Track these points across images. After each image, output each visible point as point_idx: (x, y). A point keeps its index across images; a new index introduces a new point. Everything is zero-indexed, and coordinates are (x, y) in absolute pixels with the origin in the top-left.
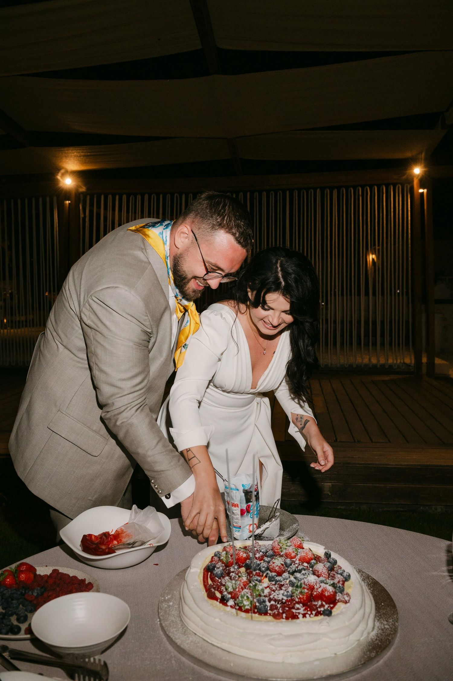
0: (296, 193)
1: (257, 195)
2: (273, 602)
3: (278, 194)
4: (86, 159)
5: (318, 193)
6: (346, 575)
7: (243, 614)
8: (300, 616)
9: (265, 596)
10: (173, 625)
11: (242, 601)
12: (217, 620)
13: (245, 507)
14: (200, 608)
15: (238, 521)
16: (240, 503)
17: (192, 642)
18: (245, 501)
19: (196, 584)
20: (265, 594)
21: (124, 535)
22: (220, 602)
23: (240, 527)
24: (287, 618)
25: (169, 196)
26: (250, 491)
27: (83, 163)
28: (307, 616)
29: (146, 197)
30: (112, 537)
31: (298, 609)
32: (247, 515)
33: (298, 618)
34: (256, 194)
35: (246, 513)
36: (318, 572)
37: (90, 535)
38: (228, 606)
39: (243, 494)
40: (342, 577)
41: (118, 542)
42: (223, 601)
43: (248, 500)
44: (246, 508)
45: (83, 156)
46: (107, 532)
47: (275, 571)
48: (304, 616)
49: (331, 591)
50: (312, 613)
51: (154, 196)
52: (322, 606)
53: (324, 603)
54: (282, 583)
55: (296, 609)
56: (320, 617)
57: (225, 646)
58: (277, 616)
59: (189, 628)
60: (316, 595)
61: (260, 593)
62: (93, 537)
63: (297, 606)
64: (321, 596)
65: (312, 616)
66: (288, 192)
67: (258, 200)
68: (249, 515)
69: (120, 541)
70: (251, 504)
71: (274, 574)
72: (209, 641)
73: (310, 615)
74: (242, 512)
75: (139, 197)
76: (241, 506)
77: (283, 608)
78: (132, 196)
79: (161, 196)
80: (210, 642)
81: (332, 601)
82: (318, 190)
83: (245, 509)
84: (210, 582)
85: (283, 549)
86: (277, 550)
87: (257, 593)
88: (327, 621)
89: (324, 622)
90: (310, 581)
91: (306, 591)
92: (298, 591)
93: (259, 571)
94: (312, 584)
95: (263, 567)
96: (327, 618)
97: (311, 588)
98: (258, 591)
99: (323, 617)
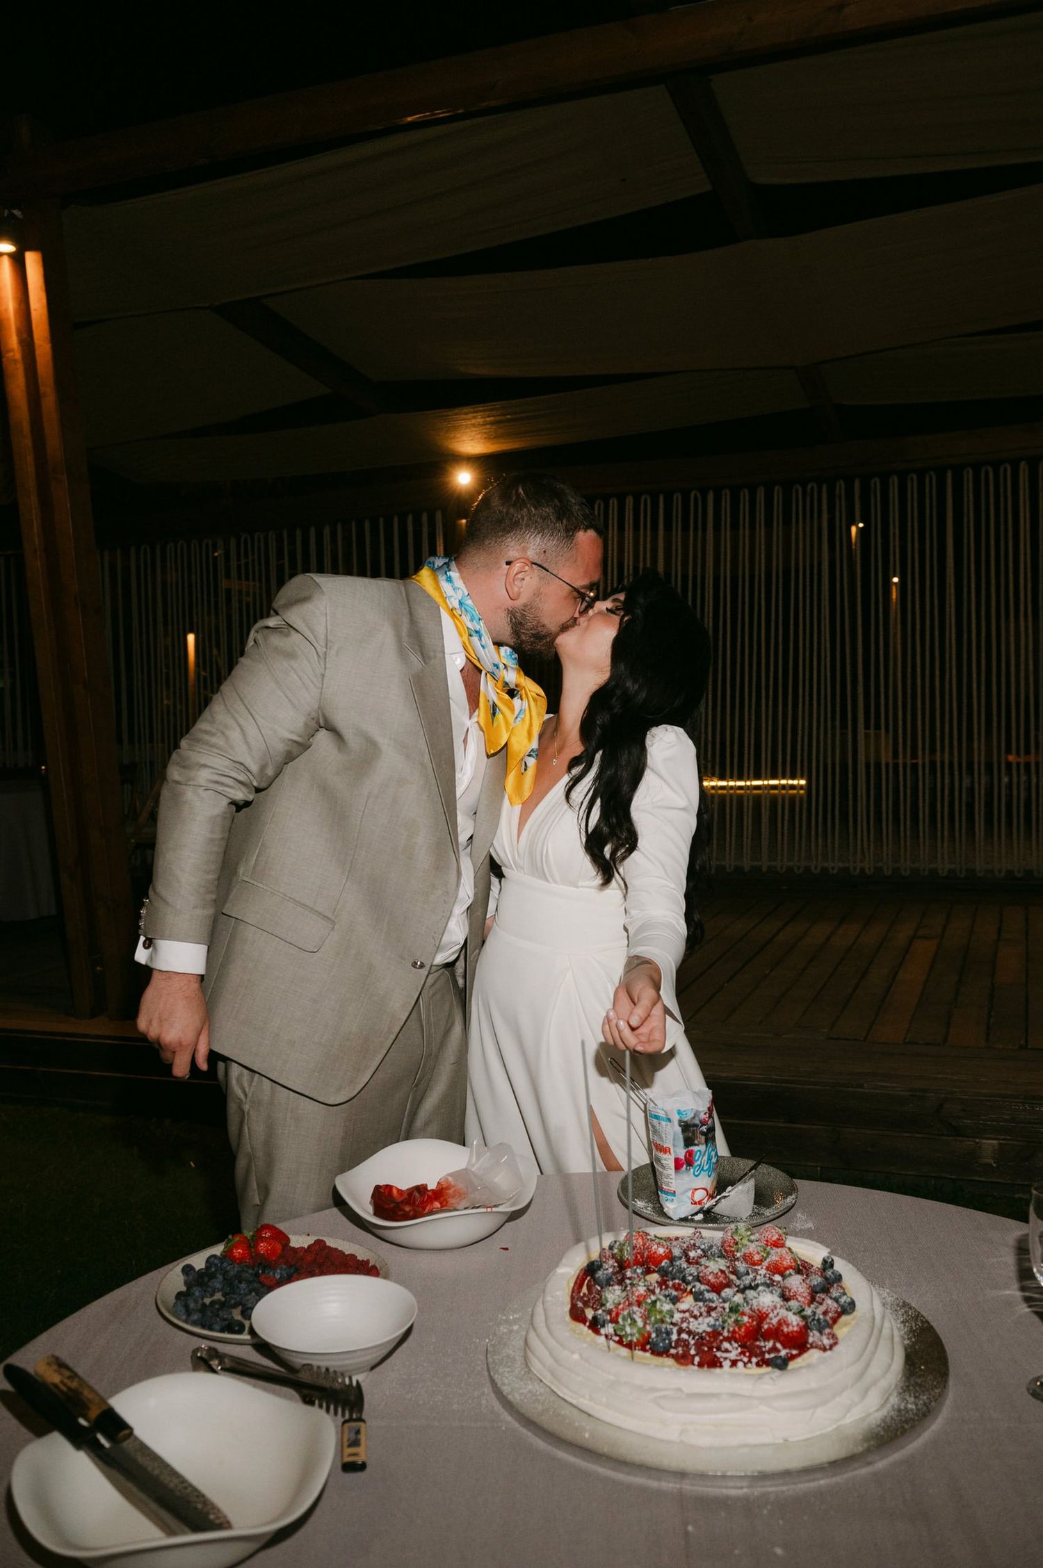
0: (969, 475)
1: (878, 484)
2: (684, 1336)
3: (927, 481)
4: (498, 429)
5: (1021, 472)
6: (844, 1302)
7: (624, 1352)
8: (727, 1364)
9: (674, 1324)
10: (507, 1362)
11: (624, 1326)
12: (576, 1356)
13: (684, 1154)
14: (551, 1334)
15: (670, 1181)
16: (674, 1146)
17: (530, 1392)
18: (682, 1143)
20: (674, 1321)
21: (451, 1191)
22: (589, 1327)
23: (674, 1192)
24: (700, 1365)
25: (677, 497)
26: (692, 1123)
27: (490, 438)
28: (740, 1364)
29: (630, 501)
30: (430, 1193)
31: (727, 1351)
32: (686, 1169)
33: (721, 1366)
34: (876, 483)
35: (685, 1166)
36: (789, 1291)
37: (389, 1188)
38: (600, 1334)
39: (679, 1129)
41: (441, 1203)
42: (595, 1326)
43: (689, 1142)
44: (685, 1156)
45: (492, 423)
46: (422, 1185)
47: (708, 1283)
48: (734, 1363)
49: (795, 1323)
50: (750, 1361)
51: (646, 500)
52: (774, 1349)
53: (779, 1345)
54: (714, 1305)
55: (723, 1352)
56: (764, 1369)
57: (584, 1403)
58: (683, 1359)
59: (533, 1370)
60: (767, 1331)
61: (664, 1316)
62: (395, 1191)
63: (726, 1345)
64: (776, 1333)
65: (749, 1365)
66: (949, 474)
67: (878, 494)
68: (692, 1170)
69: (444, 1203)
70: (695, 1148)
71: (703, 1287)
72: (559, 1393)
73: (745, 1364)
74: (678, 1165)
75: (614, 503)
76: (675, 1152)
77: (698, 1346)
78: (598, 501)
79: (661, 498)
80: (561, 1395)
81: (799, 1343)
82: (1023, 465)
83: (683, 1158)
84: (585, 1290)
85: (740, 1246)
86: (730, 1246)
87: (658, 1317)
88: (773, 1376)
89: (767, 1378)
90: (761, 1304)
91: (746, 1319)
92: (733, 1320)
93: (680, 1282)
94: (764, 1310)
95: (691, 1275)
96: (777, 1372)
97: (761, 1317)
98: (661, 1312)
99: (769, 1369)
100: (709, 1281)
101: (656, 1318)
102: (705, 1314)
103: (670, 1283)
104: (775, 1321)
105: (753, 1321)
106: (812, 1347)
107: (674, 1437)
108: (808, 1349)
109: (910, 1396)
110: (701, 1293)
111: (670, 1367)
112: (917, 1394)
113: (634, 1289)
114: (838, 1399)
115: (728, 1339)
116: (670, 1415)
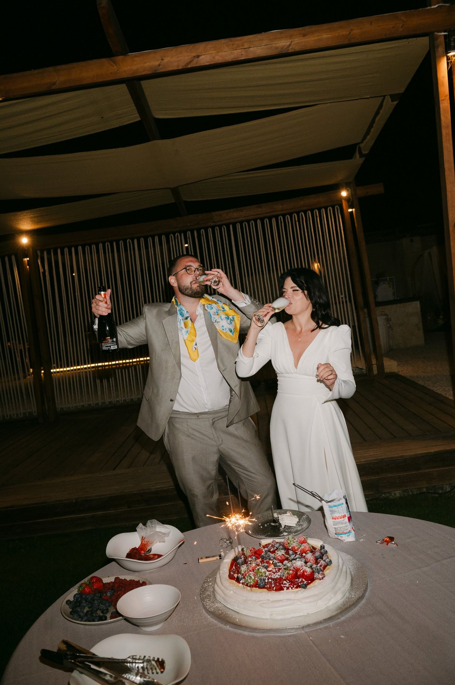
2: (270, 580)
6: (328, 561)
7: (249, 588)
8: (285, 588)
9: (266, 576)
11: (247, 579)
12: (232, 592)
14: (223, 585)
19: (225, 569)
20: (266, 575)
22: (236, 581)
24: (276, 590)
28: (290, 588)
31: (285, 584)
33: (283, 590)
36: (308, 559)
38: (240, 583)
40: (324, 562)
42: (238, 580)
47: (278, 560)
48: (288, 588)
49: (309, 571)
50: (293, 587)
52: (302, 581)
53: (304, 580)
54: (281, 568)
55: (284, 585)
56: (299, 589)
58: (270, 589)
60: (299, 575)
61: (263, 574)
63: (285, 582)
64: (303, 576)
65: (293, 588)
71: (277, 561)
73: (292, 588)
77: (275, 584)
81: (311, 579)
84: (234, 567)
85: (290, 544)
86: (286, 545)
87: (260, 574)
88: (302, 591)
89: (299, 592)
90: (297, 565)
91: (291, 572)
92: (286, 572)
93: (269, 560)
94: (298, 567)
95: (272, 557)
96: (303, 589)
97: (297, 570)
98: (261, 572)
99: (301, 589)
100: (279, 559)
101: (260, 575)
102: (278, 571)
103: (265, 561)
104: (302, 571)
105: (294, 572)
106: (316, 579)
107: (268, 617)
108: (315, 580)
109: (353, 593)
110: (276, 564)
111: (265, 592)
112: (356, 592)
113: (251, 565)
114: (325, 597)
115: (285, 580)
116: (266, 609)
